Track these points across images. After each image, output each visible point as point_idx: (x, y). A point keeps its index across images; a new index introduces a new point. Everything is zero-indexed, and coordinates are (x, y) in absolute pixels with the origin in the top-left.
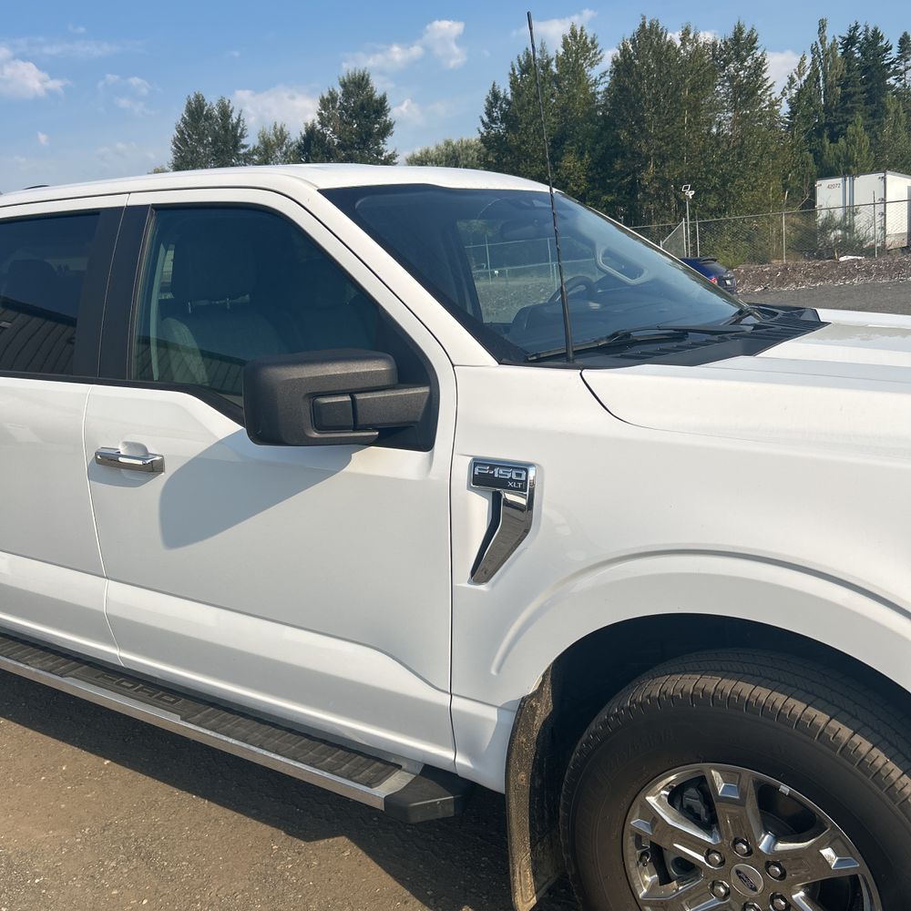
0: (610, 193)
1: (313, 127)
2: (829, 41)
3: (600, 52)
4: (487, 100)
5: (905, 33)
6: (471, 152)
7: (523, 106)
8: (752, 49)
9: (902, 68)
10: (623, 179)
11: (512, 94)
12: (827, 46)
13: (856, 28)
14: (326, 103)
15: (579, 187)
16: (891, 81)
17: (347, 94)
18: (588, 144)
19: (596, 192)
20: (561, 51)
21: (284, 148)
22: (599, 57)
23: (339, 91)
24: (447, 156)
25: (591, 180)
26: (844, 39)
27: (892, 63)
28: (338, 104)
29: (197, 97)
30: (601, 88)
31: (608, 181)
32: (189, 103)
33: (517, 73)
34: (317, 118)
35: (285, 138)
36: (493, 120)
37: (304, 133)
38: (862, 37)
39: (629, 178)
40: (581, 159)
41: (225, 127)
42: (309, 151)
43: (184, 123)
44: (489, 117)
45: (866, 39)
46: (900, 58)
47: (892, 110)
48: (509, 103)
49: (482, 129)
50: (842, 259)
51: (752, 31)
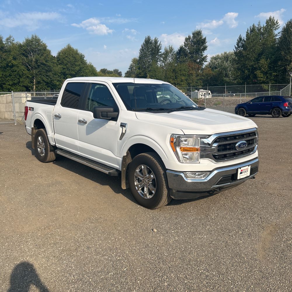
0: (276, 72)
1: (182, 47)
3: (279, 25)
4: (238, 40)
6: (233, 56)
7: (249, 43)
10: (281, 68)
11: (246, 39)
14: (187, 40)
15: (265, 69)
17: (194, 37)
18: (270, 56)
19: (271, 72)
20: (265, 25)
21: (172, 53)
22: (278, 27)
23: (192, 36)
24: (224, 57)
25: (270, 68)
28: (191, 40)
29: (148, 37)
30: (278, 37)
31: (275, 68)
32: (146, 39)
33: (249, 32)
34: (183, 44)
35: (173, 50)
36: (239, 47)
37: (179, 49)
39: (283, 68)
40: (266, 61)
41: (155, 46)
42: (180, 54)
43: (144, 45)
44: (238, 46)
48: (245, 41)
49: (235, 50)
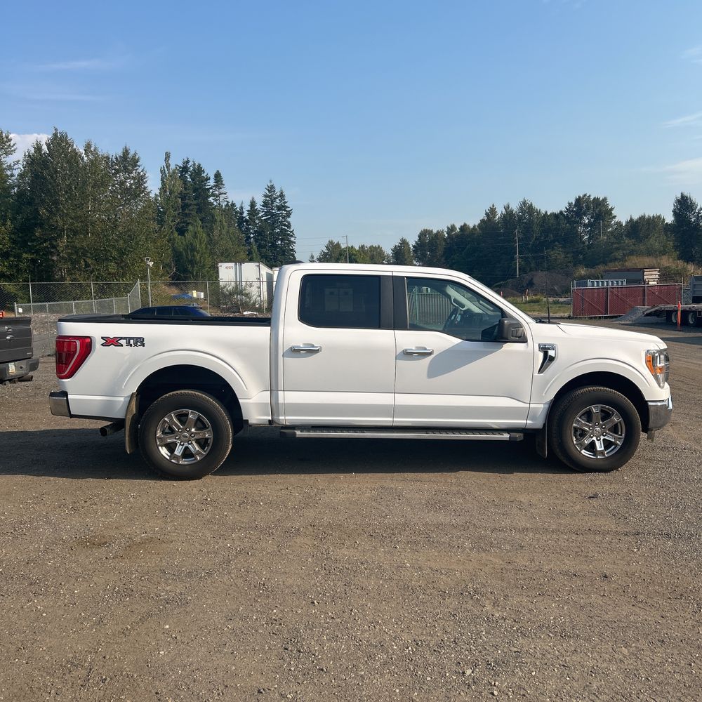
0: (30, 252)
2: (172, 167)
3: (14, 145)
5: (218, 171)
8: (136, 166)
9: (217, 192)
10: (42, 243)
12: (171, 171)
13: (188, 162)
15: (3, 245)
16: (211, 199)
18: (9, 214)
19: (18, 251)
22: (13, 148)
25: (14, 241)
26: (180, 167)
27: (211, 188)
30: (16, 173)
31: (29, 244)
38: (192, 168)
39: (47, 244)
40: (4, 225)
45: (194, 170)
46: (215, 186)
47: (218, 220)
50: (245, 313)
51: (135, 154)
